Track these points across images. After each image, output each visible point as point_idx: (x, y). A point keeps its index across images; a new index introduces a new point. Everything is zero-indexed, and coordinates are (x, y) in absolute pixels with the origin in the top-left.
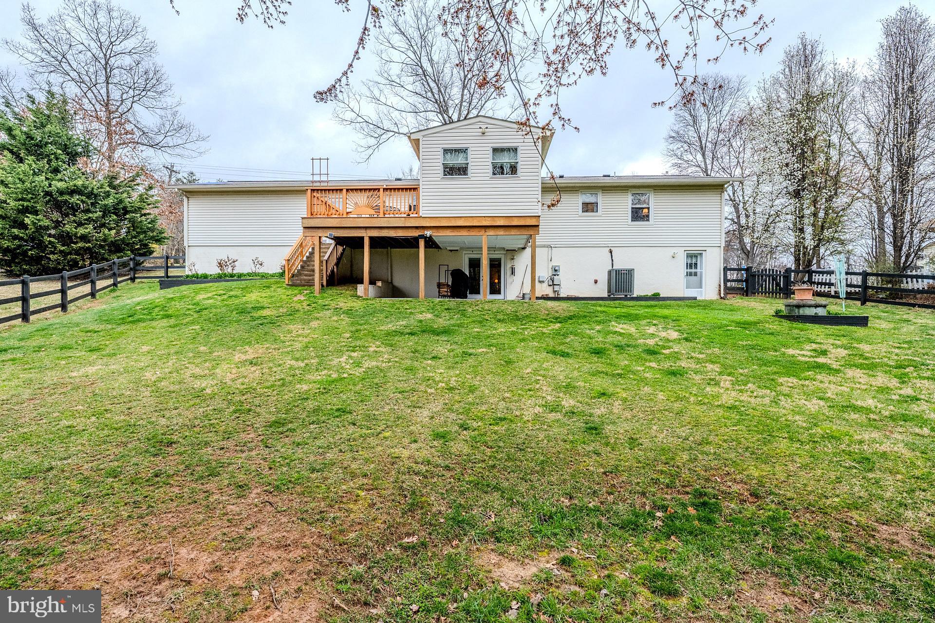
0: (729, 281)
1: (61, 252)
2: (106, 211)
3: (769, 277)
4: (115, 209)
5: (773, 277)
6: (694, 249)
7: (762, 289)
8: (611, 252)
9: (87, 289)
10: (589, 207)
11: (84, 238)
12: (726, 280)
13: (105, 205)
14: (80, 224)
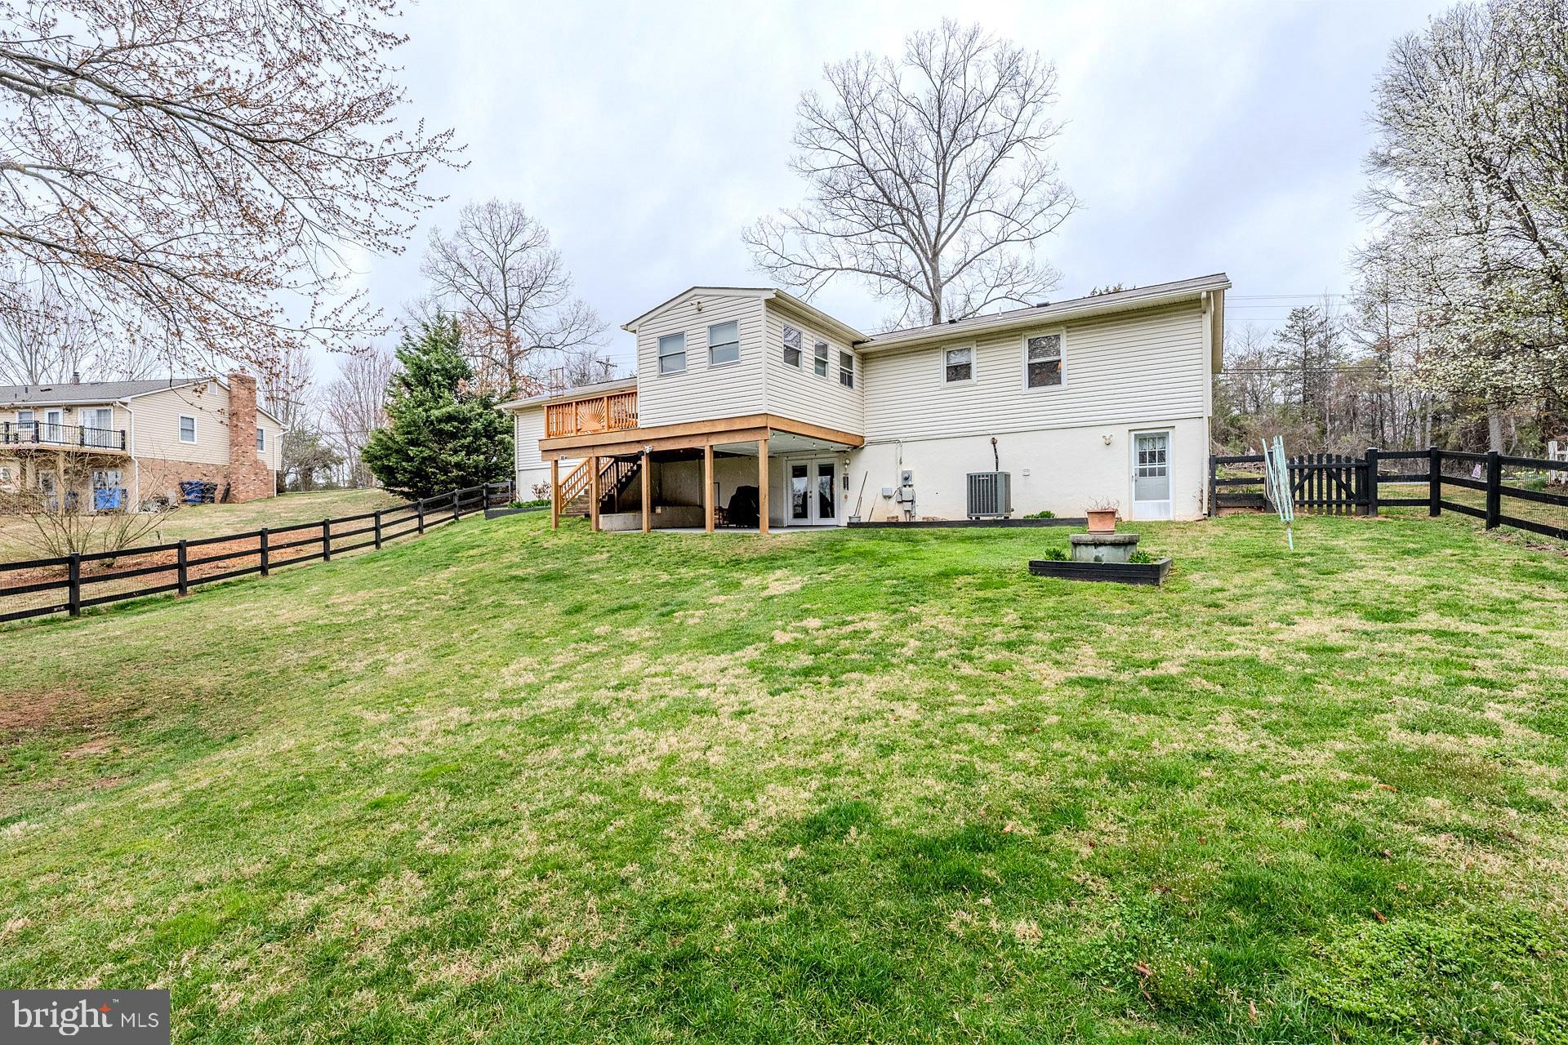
0: (1219, 483)
1: (442, 481)
2: (476, 435)
3: (1320, 471)
4: (486, 431)
5: (1329, 469)
6: (1150, 426)
7: (1302, 496)
8: (994, 443)
9: (415, 523)
10: (959, 372)
11: (458, 466)
12: (1214, 483)
13: (476, 429)
14: (456, 452)
